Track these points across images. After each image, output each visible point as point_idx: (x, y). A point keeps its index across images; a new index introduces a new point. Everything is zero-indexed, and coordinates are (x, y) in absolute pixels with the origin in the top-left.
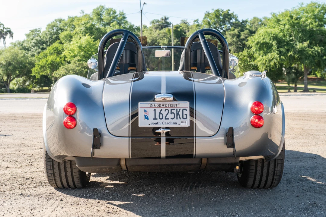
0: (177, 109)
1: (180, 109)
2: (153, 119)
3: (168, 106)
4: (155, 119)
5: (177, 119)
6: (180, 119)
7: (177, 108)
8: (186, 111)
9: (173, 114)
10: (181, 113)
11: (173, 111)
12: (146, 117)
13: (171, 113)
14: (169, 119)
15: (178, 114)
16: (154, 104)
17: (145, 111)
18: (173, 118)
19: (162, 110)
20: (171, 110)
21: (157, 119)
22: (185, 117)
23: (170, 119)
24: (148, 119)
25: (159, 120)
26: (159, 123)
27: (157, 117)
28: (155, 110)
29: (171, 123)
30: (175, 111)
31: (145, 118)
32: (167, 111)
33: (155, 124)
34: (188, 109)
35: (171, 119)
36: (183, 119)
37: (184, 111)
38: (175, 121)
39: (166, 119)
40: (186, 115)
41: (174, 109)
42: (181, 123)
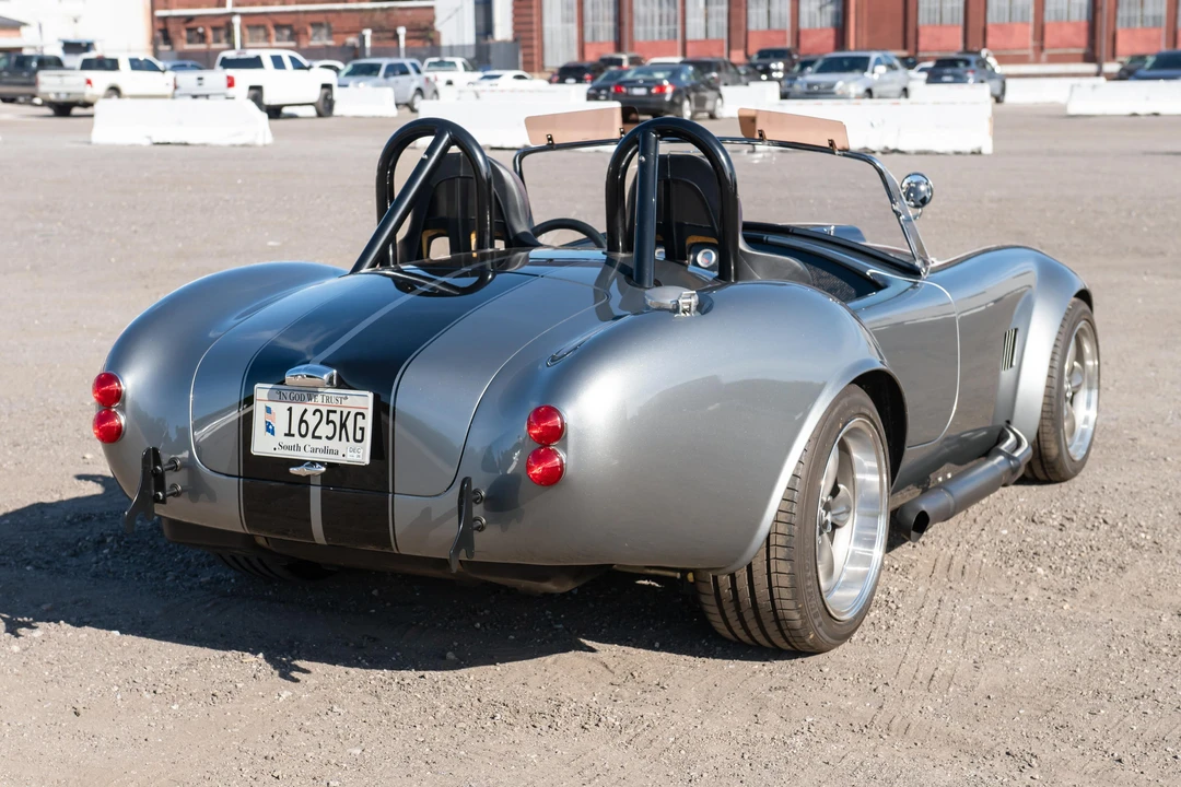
0: (342, 412)
1: (349, 413)
2: (286, 435)
3: (320, 402)
4: (289, 434)
5: (340, 440)
6: (348, 440)
7: (342, 409)
8: (364, 418)
9: (331, 425)
10: (350, 424)
11: (332, 416)
12: (270, 429)
13: (328, 422)
14: (320, 438)
15: (343, 425)
16: (289, 393)
17: (268, 410)
18: (330, 435)
19: (306, 411)
20: (329, 412)
21: (293, 435)
22: (359, 437)
23: (324, 438)
24: (273, 433)
25: (297, 440)
26: (299, 448)
27: (295, 430)
28: (290, 409)
29: (326, 450)
30: (335, 417)
31: (268, 430)
32: (318, 413)
33: (288, 448)
34: (369, 414)
35: (327, 437)
36: (356, 440)
37: (359, 417)
38: (334, 444)
39: (314, 437)
40: (362, 429)
41: (335, 412)
42: (349, 454)
